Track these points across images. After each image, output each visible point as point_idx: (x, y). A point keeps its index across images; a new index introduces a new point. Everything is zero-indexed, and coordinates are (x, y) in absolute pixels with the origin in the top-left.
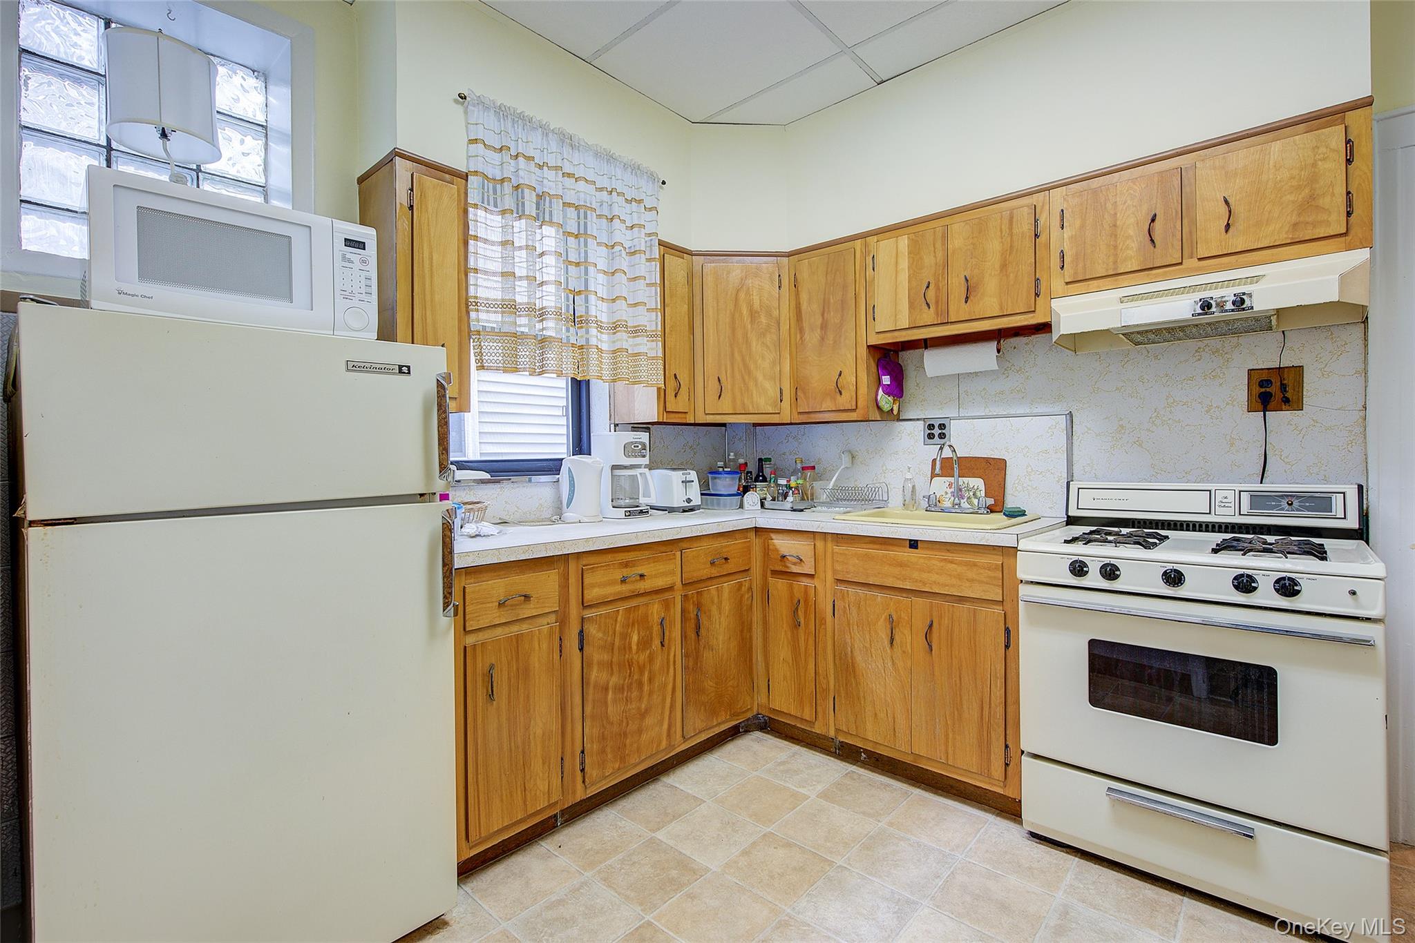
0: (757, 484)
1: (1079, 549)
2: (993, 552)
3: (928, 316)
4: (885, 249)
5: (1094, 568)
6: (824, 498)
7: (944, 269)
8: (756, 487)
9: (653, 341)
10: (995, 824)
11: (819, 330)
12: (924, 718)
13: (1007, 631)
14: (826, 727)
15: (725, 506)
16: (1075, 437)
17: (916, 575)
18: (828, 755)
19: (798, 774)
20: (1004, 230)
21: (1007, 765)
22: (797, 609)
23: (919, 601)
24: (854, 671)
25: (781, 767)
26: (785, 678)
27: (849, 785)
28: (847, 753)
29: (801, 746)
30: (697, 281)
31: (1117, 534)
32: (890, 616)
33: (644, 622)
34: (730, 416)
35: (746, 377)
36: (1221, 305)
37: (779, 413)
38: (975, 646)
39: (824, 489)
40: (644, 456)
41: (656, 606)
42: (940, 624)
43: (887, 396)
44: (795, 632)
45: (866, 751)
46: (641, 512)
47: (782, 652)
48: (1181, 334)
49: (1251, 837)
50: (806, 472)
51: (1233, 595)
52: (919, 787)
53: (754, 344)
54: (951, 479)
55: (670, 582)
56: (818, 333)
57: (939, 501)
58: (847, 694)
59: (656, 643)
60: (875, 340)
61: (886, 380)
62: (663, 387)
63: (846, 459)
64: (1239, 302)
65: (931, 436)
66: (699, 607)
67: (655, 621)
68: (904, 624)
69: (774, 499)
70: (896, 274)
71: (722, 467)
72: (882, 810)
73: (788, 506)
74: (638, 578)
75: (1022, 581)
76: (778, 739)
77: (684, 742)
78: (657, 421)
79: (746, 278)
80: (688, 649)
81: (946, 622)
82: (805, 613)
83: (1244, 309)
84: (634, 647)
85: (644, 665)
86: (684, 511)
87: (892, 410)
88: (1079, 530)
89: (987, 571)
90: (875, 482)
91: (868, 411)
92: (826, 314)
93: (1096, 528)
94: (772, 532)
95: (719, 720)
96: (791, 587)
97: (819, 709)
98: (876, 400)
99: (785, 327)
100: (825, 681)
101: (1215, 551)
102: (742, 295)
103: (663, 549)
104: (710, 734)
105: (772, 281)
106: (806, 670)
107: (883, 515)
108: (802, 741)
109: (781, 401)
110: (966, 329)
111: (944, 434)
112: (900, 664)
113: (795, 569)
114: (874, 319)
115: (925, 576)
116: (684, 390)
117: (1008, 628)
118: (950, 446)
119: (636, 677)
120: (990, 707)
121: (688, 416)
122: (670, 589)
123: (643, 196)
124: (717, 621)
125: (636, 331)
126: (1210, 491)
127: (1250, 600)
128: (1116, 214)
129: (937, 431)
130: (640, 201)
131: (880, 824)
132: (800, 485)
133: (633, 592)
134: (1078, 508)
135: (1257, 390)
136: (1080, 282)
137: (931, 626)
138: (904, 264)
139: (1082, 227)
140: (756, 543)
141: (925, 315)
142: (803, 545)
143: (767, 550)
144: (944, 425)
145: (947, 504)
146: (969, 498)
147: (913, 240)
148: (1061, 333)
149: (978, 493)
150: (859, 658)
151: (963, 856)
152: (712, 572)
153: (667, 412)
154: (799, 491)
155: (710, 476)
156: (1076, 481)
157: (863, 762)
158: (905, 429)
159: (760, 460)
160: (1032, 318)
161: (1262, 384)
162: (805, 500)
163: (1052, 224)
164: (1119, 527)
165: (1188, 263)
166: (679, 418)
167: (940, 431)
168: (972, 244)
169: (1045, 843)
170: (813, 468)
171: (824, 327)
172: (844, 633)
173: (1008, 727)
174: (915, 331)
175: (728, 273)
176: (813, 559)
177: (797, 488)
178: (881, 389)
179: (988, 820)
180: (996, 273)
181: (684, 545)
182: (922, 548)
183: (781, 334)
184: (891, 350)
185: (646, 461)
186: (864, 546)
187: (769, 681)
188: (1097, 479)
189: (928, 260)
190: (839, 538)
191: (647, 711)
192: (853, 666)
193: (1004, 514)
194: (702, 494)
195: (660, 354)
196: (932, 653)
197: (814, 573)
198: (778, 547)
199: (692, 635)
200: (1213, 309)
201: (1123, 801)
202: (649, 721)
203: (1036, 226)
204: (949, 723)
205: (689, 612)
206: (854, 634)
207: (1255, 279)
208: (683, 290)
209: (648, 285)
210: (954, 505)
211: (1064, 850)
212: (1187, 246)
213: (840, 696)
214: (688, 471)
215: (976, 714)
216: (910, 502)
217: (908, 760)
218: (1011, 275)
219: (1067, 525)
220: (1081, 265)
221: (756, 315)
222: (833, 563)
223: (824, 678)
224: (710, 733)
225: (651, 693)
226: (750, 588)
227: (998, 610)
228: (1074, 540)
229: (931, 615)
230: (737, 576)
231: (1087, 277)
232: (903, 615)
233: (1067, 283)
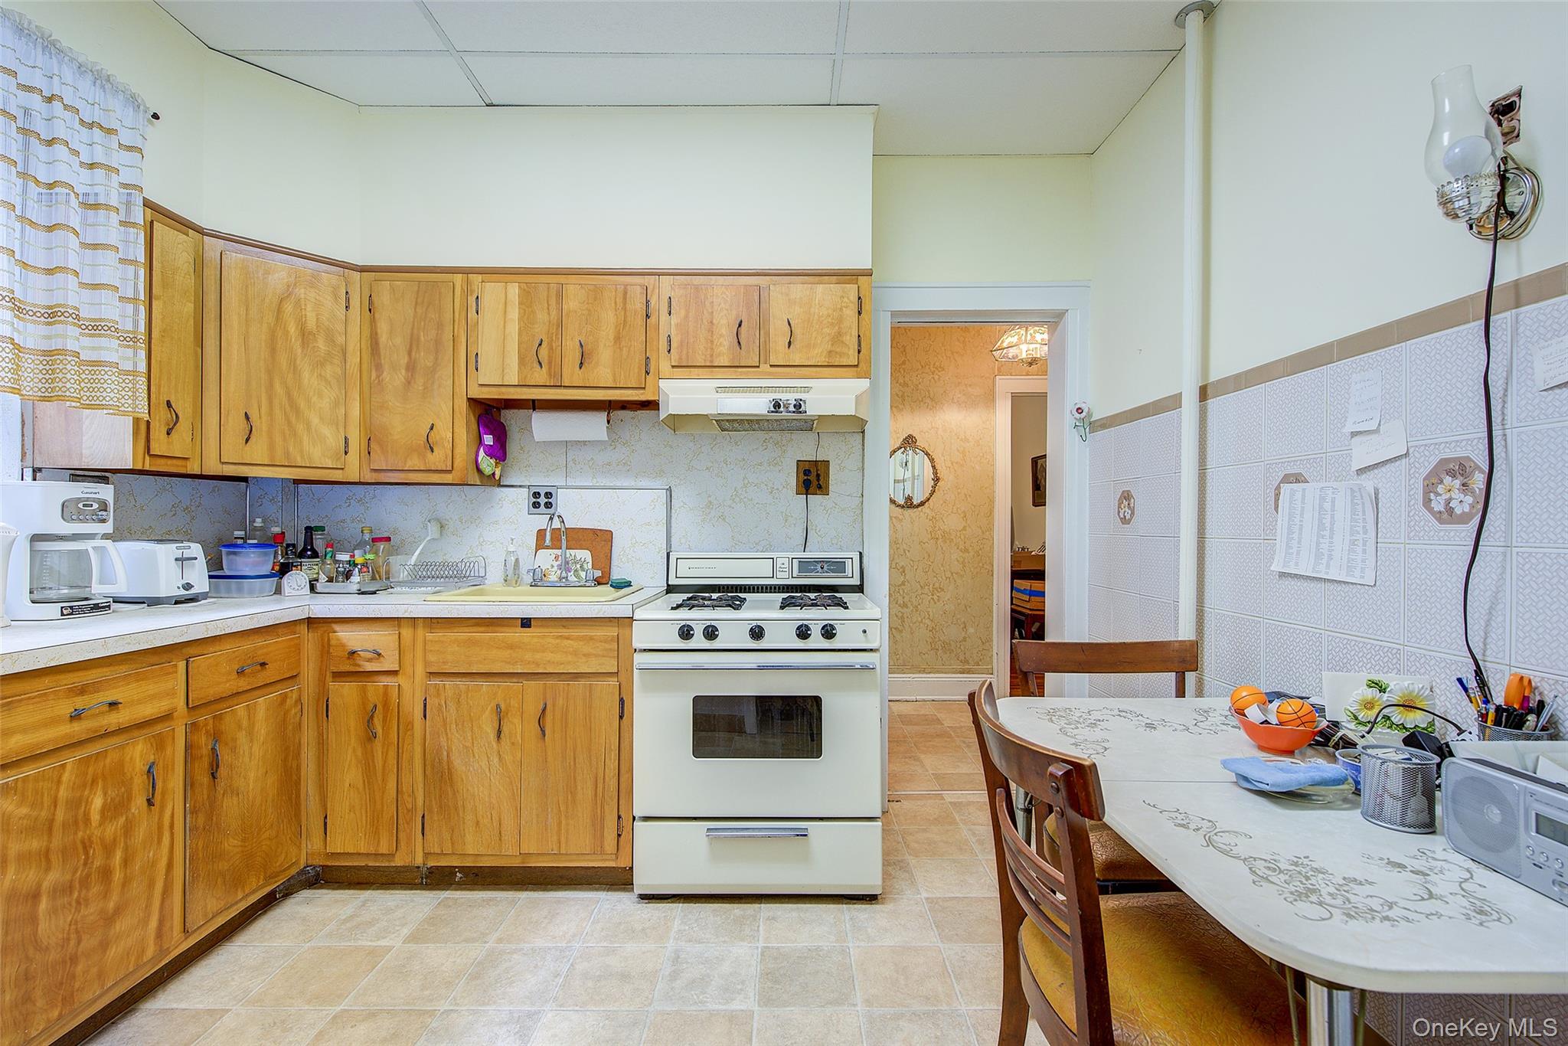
0: (303, 560)
1: (684, 614)
2: (610, 624)
3: (540, 376)
4: (491, 293)
5: (698, 630)
6: (403, 575)
7: (557, 329)
8: (301, 565)
9: (129, 347)
10: (608, 900)
11: (403, 371)
12: (534, 811)
13: (622, 701)
14: (414, 855)
15: (251, 592)
16: (673, 511)
17: (528, 656)
18: (411, 889)
19: (374, 925)
20: (618, 303)
21: (619, 835)
22: (372, 717)
23: (532, 685)
24: (451, 779)
25: (347, 924)
26: (352, 808)
27: (444, 915)
28: (438, 878)
29: (374, 889)
30: (210, 275)
31: (710, 599)
32: (498, 706)
33: (118, 775)
34: (266, 468)
35: (293, 420)
36: (786, 407)
37: (342, 469)
38: (591, 722)
39: (403, 565)
40: (103, 521)
41: (140, 747)
42: (554, 706)
43: (489, 458)
44: (369, 747)
45: (462, 869)
46: (96, 607)
47: (347, 775)
48: (757, 426)
49: (806, 835)
50: (378, 544)
51: (795, 642)
52: (526, 890)
53: (306, 375)
54: (558, 552)
55: (166, 708)
56: (401, 376)
57: (544, 575)
58: (441, 807)
59: (138, 802)
60: (477, 393)
61: (489, 440)
62: (146, 417)
63: (433, 530)
64: (798, 406)
65: (536, 505)
66: (217, 737)
67: (137, 770)
68: (514, 712)
69: (330, 580)
70: (505, 323)
71: (242, 538)
72: (487, 929)
73: (355, 588)
74: (106, 708)
75: (635, 650)
76: (338, 891)
77: (186, 939)
78: (131, 467)
79: (295, 285)
80: (195, 801)
81: (561, 702)
82: (385, 720)
83: (800, 412)
84: (95, 817)
85: (115, 840)
86: (176, 603)
87: (494, 474)
88: (679, 598)
89: (603, 644)
90: (469, 555)
91: (467, 474)
92: (413, 354)
93: (691, 595)
94: (335, 623)
95: (247, 892)
96: (363, 691)
97: (402, 835)
98: (477, 461)
99: (353, 360)
100: (410, 800)
101: (782, 608)
102: (288, 307)
103: (154, 659)
104: (233, 913)
105: (336, 297)
106: (383, 793)
107: (481, 593)
108: (373, 884)
109: (346, 453)
110: (579, 396)
111: (550, 503)
112: (508, 758)
113: (369, 667)
114: (477, 370)
115: (538, 656)
116: (184, 426)
117: (622, 698)
118: (559, 517)
119: (97, 863)
120: (604, 782)
121: (189, 464)
122: (167, 717)
123: (114, 124)
124: (247, 754)
125: (96, 328)
126: (773, 558)
127: (807, 645)
128: (712, 312)
129: (542, 500)
130: (110, 131)
131: (487, 945)
132: (369, 561)
133: (96, 731)
134: (676, 577)
135: (802, 477)
136: (683, 366)
137: (544, 710)
138: (514, 314)
139: (687, 317)
140: (309, 641)
141: (536, 374)
142: (386, 635)
143: (325, 649)
144: (550, 493)
145: (553, 578)
146: (576, 571)
147: (524, 290)
148: (670, 412)
149: (585, 566)
150: (457, 762)
151: (581, 942)
152: (240, 684)
153: (151, 456)
154: (368, 568)
155: (224, 550)
156: (675, 551)
157: (458, 883)
158: (506, 496)
159: (309, 529)
160: (642, 394)
161: (807, 472)
162: (376, 579)
163: (661, 308)
164: (709, 593)
165: (765, 368)
166: (173, 465)
167: (546, 500)
168: (587, 309)
169: (654, 901)
170: (388, 539)
171: (411, 367)
172: (439, 736)
173: (620, 798)
174: (525, 390)
175: (267, 273)
176: (397, 652)
177: (365, 565)
178: (482, 448)
179: (600, 898)
180: (611, 345)
181: (191, 651)
182: (535, 626)
183: (348, 367)
184: (494, 407)
185: (108, 527)
186: (466, 630)
187: (326, 817)
188: (690, 549)
189: (541, 316)
190: (433, 623)
191: (118, 911)
192: (450, 773)
193: (611, 586)
194: (210, 577)
195: (142, 367)
196: (544, 739)
197: (397, 669)
198: (345, 641)
199: (204, 779)
200: (782, 409)
201: (719, 837)
202: (121, 925)
203: (647, 306)
204: (561, 809)
205: (200, 748)
206: (452, 734)
207: (807, 389)
208: (185, 279)
209: (122, 261)
210: (561, 579)
211: (669, 900)
212: (764, 352)
213: (431, 811)
214: (186, 544)
215: (590, 793)
216: (512, 578)
217: (516, 863)
218: (624, 349)
219: (667, 593)
220: (685, 352)
221: (311, 337)
222: (425, 653)
223: (409, 796)
224: (230, 914)
225: (126, 883)
226: (299, 700)
227: (613, 682)
228: (678, 607)
229: (545, 698)
230: (279, 686)
231: (690, 364)
232: (512, 702)
233: (673, 367)
